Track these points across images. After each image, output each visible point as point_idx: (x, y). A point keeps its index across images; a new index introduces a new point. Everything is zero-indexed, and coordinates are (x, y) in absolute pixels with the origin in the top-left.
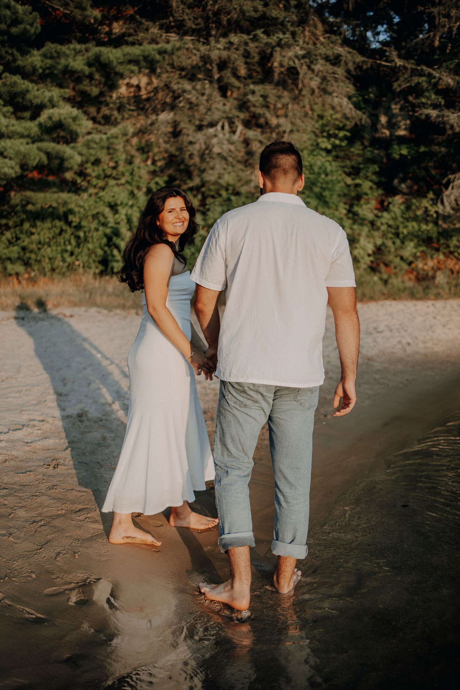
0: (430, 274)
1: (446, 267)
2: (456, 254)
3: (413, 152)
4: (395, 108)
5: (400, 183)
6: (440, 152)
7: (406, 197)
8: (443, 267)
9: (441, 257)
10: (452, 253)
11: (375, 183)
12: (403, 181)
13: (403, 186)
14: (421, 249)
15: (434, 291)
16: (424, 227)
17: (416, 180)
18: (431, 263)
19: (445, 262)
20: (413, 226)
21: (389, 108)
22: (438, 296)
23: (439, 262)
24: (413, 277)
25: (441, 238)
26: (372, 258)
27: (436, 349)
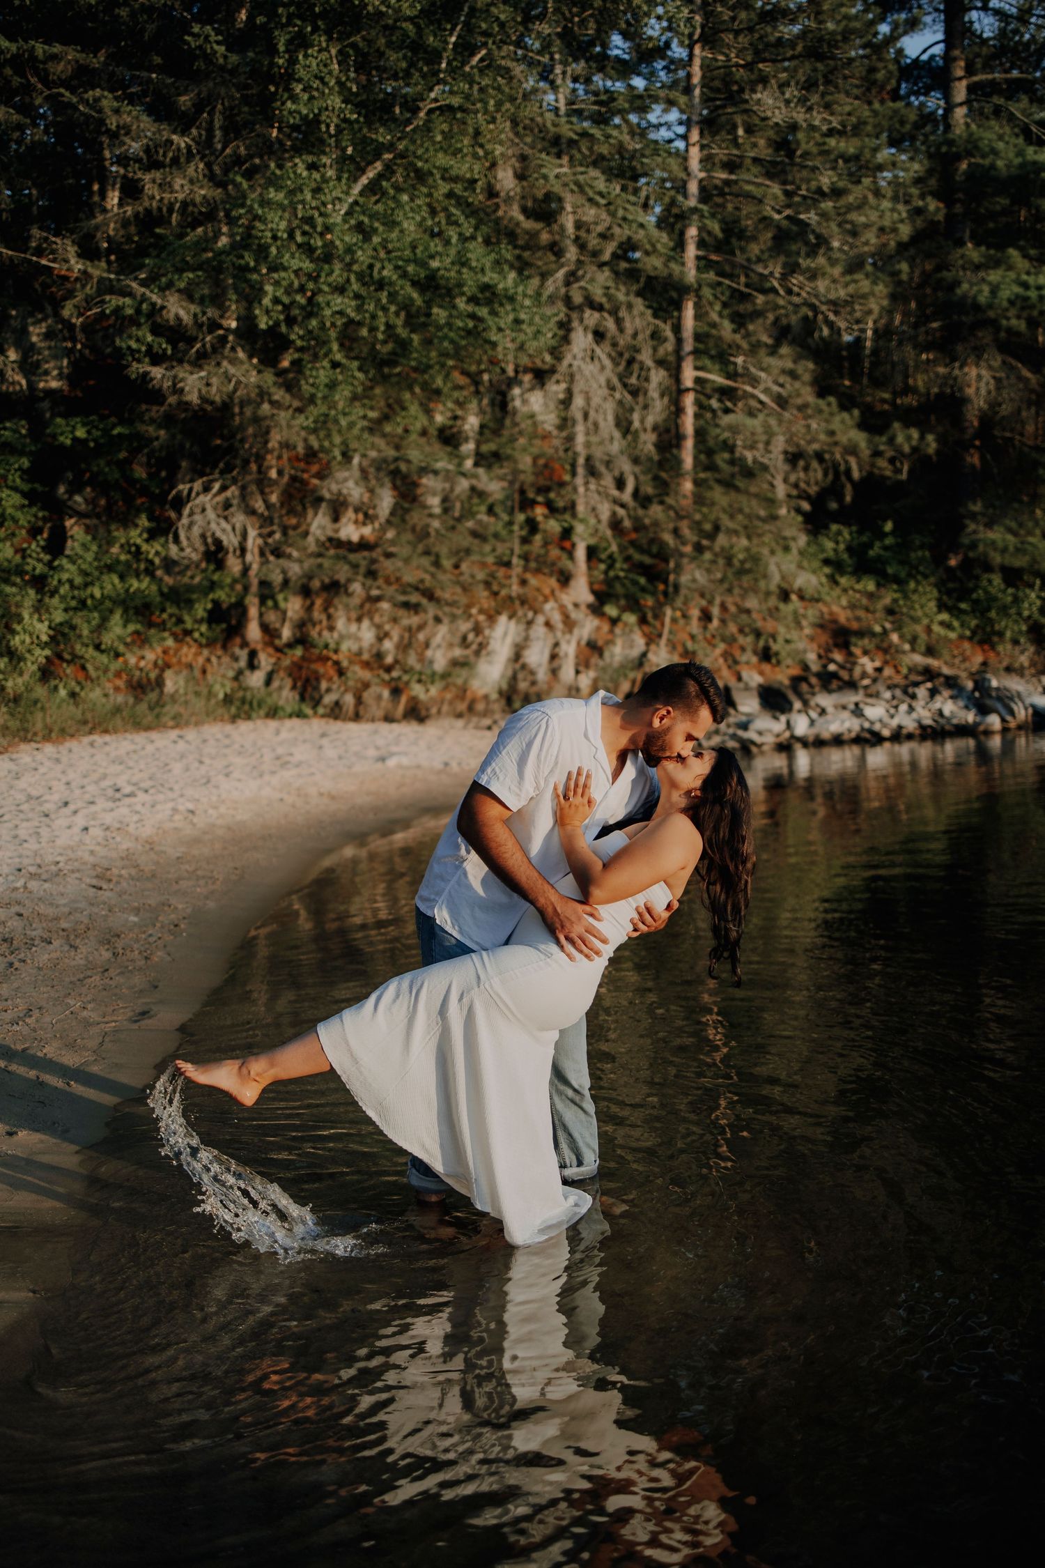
0: (153, 675)
1: (179, 662)
2: (196, 635)
3: (96, 433)
4: (36, 333)
5: (71, 493)
6: (157, 438)
7: (88, 521)
8: (174, 660)
9: (170, 642)
10: (188, 633)
11: (24, 495)
12: (75, 488)
13: (78, 498)
14: (131, 628)
15: (170, 709)
16: (135, 584)
17: (103, 487)
18: (150, 656)
19: (177, 651)
20: (112, 583)
21: (24, 332)
22: (179, 722)
23: (165, 652)
24: (120, 683)
25: (168, 604)
26: (47, 652)
27: (239, 818)
